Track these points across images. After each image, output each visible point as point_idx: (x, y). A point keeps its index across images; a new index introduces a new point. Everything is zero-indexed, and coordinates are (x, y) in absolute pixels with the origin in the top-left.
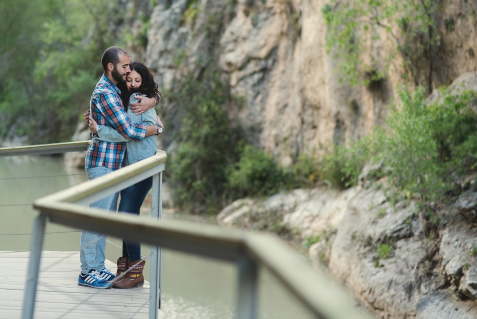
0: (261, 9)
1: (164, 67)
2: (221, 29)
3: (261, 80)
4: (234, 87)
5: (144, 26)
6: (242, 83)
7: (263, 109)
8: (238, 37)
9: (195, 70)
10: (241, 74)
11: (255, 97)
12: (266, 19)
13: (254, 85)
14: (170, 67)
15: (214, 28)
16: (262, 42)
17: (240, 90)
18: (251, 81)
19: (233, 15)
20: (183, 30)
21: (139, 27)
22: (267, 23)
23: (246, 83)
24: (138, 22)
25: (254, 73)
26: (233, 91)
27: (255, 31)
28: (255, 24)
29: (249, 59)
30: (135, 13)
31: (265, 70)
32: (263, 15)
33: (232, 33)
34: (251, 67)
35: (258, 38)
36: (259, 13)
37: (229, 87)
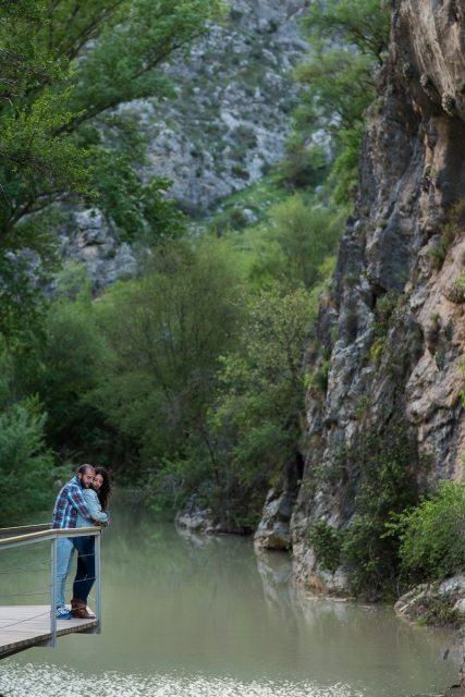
0: (447, 347)
1: (345, 418)
2: (407, 370)
3: (450, 434)
4: (422, 442)
5: (326, 364)
6: (429, 438)
7: (452, 471)
8: (423, 381)
9: (378, 422)
10: (428, 427)
11: (445, 455)
12: (452, 359)
13: (443, 441)
14: (352, 418)
15: (399, 368)
16: (448, 388)
17: (428, 448)
18: (439, 436)
19: (419, 354)
20: (368, 370)
21: (321, 365)
22: (454, 364)
23: (434, 439)
24: (320, 359)
25: (442, 426)
26: (421, 449)
27: (441, 374)
28: (440, 366)
29: (436, 408)
30: (318, 347)
31: (453, 422)
32: (449, 354)
33: (417, 376)
34: (439, 419)
35: (444, 383)
36: (445, 352)
37: (417, 443)
